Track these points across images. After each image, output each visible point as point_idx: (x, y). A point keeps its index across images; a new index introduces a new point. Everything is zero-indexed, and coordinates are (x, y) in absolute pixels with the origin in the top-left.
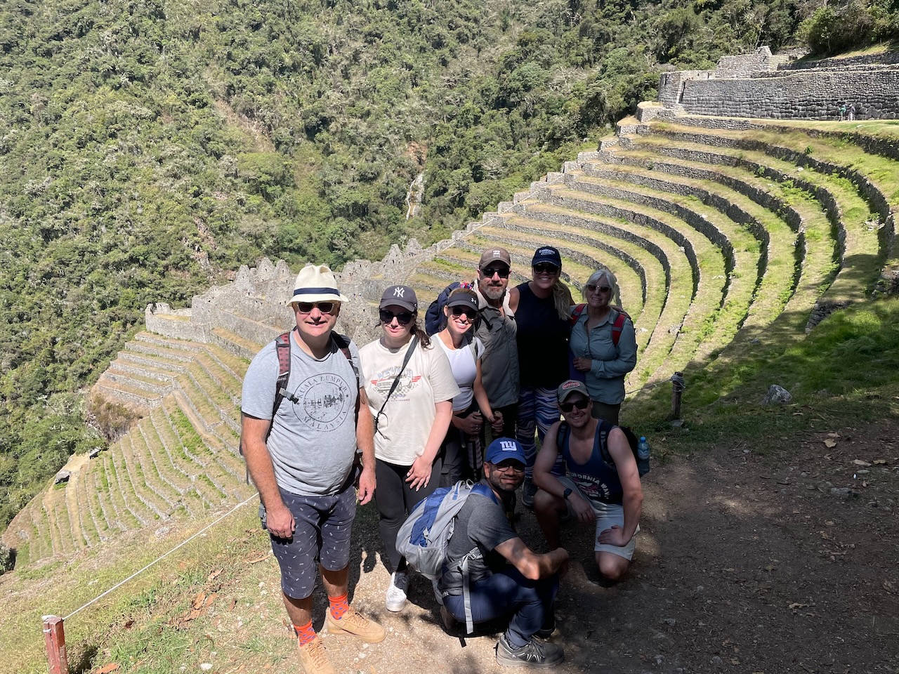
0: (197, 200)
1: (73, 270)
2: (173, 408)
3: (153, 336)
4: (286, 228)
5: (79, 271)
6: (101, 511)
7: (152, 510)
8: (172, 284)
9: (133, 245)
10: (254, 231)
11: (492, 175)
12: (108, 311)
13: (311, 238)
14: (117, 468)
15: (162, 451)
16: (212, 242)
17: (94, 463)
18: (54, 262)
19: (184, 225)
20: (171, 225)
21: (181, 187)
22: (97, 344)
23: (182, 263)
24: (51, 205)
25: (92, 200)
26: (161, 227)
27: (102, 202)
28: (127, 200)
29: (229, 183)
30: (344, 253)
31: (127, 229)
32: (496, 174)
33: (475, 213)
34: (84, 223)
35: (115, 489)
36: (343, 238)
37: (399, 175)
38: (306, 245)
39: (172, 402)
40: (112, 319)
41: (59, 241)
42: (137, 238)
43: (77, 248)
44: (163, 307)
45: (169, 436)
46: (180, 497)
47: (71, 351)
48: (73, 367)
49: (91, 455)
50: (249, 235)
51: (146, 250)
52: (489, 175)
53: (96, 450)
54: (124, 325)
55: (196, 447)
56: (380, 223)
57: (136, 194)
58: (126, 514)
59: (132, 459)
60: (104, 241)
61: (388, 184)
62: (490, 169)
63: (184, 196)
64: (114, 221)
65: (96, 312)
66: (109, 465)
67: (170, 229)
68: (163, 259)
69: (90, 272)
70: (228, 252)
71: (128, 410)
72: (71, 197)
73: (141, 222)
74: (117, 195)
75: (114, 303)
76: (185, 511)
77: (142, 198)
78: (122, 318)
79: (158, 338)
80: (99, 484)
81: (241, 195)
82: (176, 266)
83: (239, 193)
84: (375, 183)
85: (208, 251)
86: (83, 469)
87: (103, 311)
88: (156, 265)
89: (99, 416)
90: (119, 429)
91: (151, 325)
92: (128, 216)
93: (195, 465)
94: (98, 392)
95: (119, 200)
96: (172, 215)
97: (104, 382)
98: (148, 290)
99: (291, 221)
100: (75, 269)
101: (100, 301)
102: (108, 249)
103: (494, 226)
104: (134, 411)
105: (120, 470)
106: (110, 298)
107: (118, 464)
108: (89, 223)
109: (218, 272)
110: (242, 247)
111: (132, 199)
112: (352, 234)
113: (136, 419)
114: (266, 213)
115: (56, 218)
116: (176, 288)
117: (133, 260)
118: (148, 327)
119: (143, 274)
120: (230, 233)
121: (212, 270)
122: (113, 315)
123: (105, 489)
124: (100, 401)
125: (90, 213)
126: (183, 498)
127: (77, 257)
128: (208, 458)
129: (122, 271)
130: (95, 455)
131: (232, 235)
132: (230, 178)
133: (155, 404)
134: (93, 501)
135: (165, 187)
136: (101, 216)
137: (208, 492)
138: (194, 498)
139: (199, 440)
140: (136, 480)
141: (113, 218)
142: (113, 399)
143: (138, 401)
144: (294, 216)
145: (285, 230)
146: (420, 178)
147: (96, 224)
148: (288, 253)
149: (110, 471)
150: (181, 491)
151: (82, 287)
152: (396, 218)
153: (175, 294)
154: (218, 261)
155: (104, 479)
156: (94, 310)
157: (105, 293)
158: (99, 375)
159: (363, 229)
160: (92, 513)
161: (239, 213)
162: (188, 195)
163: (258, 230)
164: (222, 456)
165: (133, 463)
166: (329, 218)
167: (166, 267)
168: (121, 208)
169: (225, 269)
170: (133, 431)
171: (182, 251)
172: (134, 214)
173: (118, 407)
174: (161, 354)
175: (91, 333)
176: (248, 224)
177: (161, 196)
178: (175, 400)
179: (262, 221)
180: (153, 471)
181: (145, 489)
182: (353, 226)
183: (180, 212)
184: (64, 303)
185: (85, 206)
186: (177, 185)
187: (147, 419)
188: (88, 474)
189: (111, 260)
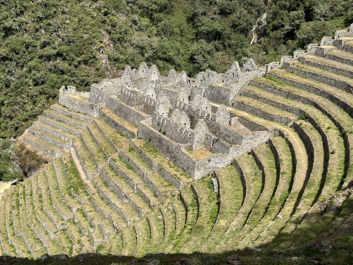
0: (105, 18)
1: (20, 57)
2: (68, 159)
3: (62, 108)
4: (163, 43)
5: (24, 58)
6: (12, 223)
7: (44, 228)
8: (82, 74)
9: (60, 45)
10: (141, 44)
11: (321, 17)
12: (39, 88)
13: (179, 53)
14: (27, 195)
15: (57, 188)
16: (112, 49)
17: (13, 189)
18: (9, 50)
19: (94, 34)
20: (86, 33)
21: (96, 8)
22: (29, 109)
23: (90, 61)
24: (12, 12)
25: (38, 11)
26: (80, 35)
27: (44, 13)
28: (60, 13)
29: (128, 8)
30: (201, 66)
31: (57, 33)
32: (324, 16)
33: (302, 45)
34: (31, 26)
35: (23, 209)
36: (202, 55)
37: (249, 12)
38: (175, 57)
39: (68, 155)
40: (41, 93)
41: (14, 37)
42: (63, 40)
43: (24, 42)
44: (72, 89)
45: (63, 178)
46: (63, 222)
47: (13, 111)
48: (12, 122)
49: (12, 183)
50: (137, 46)
51: (68, 49)
52: (318, 17)
53: (16, 180)
54: (48, 98)
55: (79, 188)
56: (230, 47)
57: (67, 10)
58: (27, 227)
59: (37, 191)
60: (42, 40)
61: (240, 18)
62: (320, 12)
63: (97, 14)
64: (50, 27)
65: (31, 87)
66: (22, 192)
67: (86, 36)
68: (78, 56)
69: (31, 60)
70: (122, 57)
71: (40, 156)
72: (25, 8)
73: (67, 30)
74: (54, 9)
75: (43, 83)
76: (65, 232)
77: (70, 13)
78: (47, 94)
79: (66, 110)
80: (14, 203)
81: (136, 17)
82: (86, 62)
83: (134, 16)
84: (231, 16)
85: (108, 54)
86: (6, 192)
87: (35, 87)
88: (73, 60)
89: (21, 157)
90: (32, 169)
91: (62, 100)
92: (59, 24)
93: (76, 201)
94: (22, 141)
95: (55, 12)
96: (88, 27)
97: (27, 135)
98: (66, 76)
99: (167, 39)
100: (22, 57)
101: (34, 80)
102: (44, 45)
103: (316, 54)
104: (43, 157)
105: (28, 197)
106: (42, 79)
107: (28, 192)
108: (34, 26)
109: (114, 69)
110: (131, 54)
111: (63, 12)
112: (209, 53)
113: (43, 164)
114: (151, 32)
115: (14, 21)
116: (84, 78)
117: (59, 55)
118: (60, 101)
119: (63, 65)
120: (125, 43)
121: (109, 68)
122: (42, 91)
123: (17, 208)
124: (23, 147)
125: (36, 20)
126: (66, 223)
127: (24, 49)
128: (86, 198)
129: (51, 62)
130: (15, 184)
131: (126, 45)
132: (130, 5)
133: (58, 155)
134: (8, 215)
135: (86, 7)
136: (42, 22)
137: (82, 222)
138: (72, 224)
139: (82, 184)
140: (37, 205)
141: (49, 24)
142: (31, 147)
143: (47, 151)
144: (170, 36)
145: (163, 46)
146: (265, 16)
147: (39, 28)
148: (162, 61)
149: (22, 196)
150: (66, 218)
151: (25, 69)
152: (243, 44)
153: (83, 82)
154: (114, 62)
155: (18, 201)
156: (30, 86)
157: (38, 75)
158: (24, 130)
159: (217, 50)
160: (7, 223)
161: (133, 30)
162: (100, 14)
163: (144, 43)
164: (95, 198)
165: (37, 193)
166: (193, 39)
167: (79, 63)
168: (55, 18)
169: (118, 68)
170: (40, 171)
171: (92, 52)
172: (64, 23)
173: (33, 153)
174: (65, 121)
175: (26, 101)
176: (137, 38)
177: (82, 13)
178: (70, 154)
179: (147, 37)
180: (49, 200)
181: (42, 212)
182: (210, 46)
183: (93, 25)
184: (12, 79)
185: (33, 15)
186: (94, 6)
187: (50, 164)
188: (8, 196)
189: (45, 54)
